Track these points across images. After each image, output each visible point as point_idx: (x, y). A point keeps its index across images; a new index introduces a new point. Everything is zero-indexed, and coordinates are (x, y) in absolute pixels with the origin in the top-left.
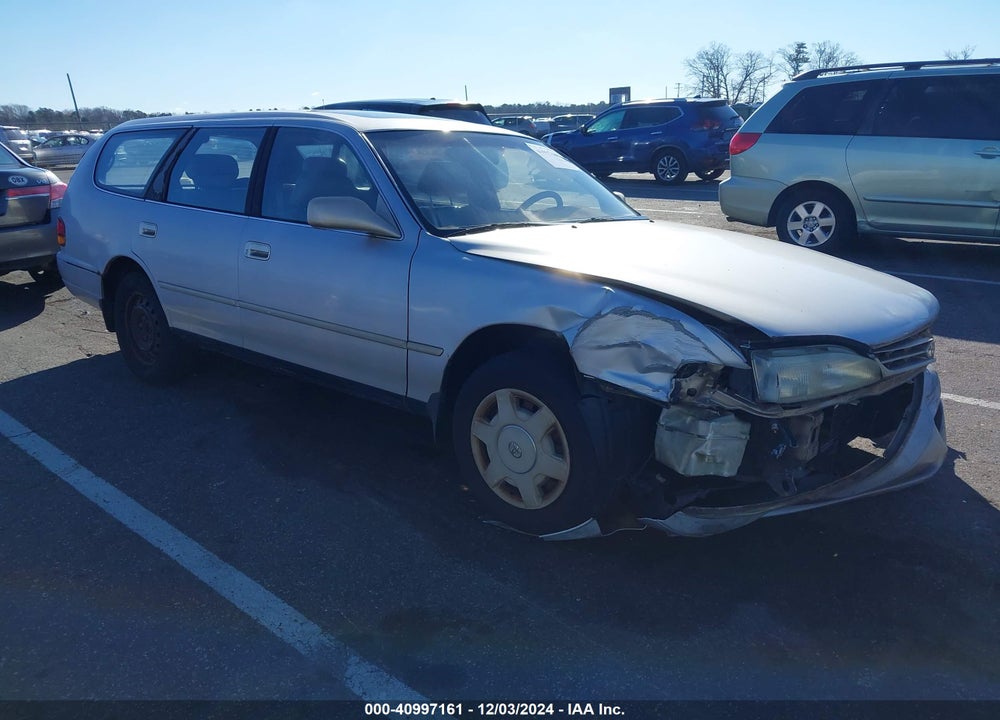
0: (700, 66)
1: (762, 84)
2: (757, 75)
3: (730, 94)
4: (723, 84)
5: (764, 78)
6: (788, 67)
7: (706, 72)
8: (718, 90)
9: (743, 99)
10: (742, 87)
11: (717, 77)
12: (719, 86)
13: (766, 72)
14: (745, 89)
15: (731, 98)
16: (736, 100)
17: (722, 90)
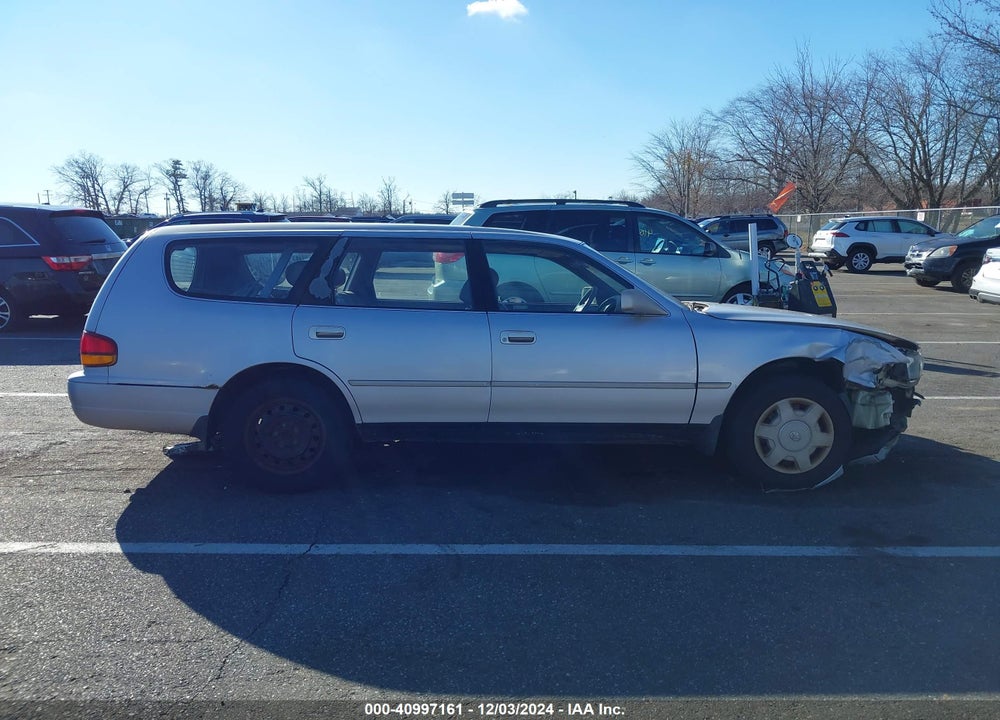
0: (72, 174)
1: (142, 196)
2: (136, 187)
3: (111, 203)
4: (101, 195)
5: (145, 190)
6: (167, 181)
7: (77, 178)
8: (97, 200)
9: (125, 209)
10: (122, 198)
11: (93, 187)
12: (97, 196)
13: (145, 184)
14: (125, 200)
15: (112, 209)
16: (117, 210)
17: (101, 200)
